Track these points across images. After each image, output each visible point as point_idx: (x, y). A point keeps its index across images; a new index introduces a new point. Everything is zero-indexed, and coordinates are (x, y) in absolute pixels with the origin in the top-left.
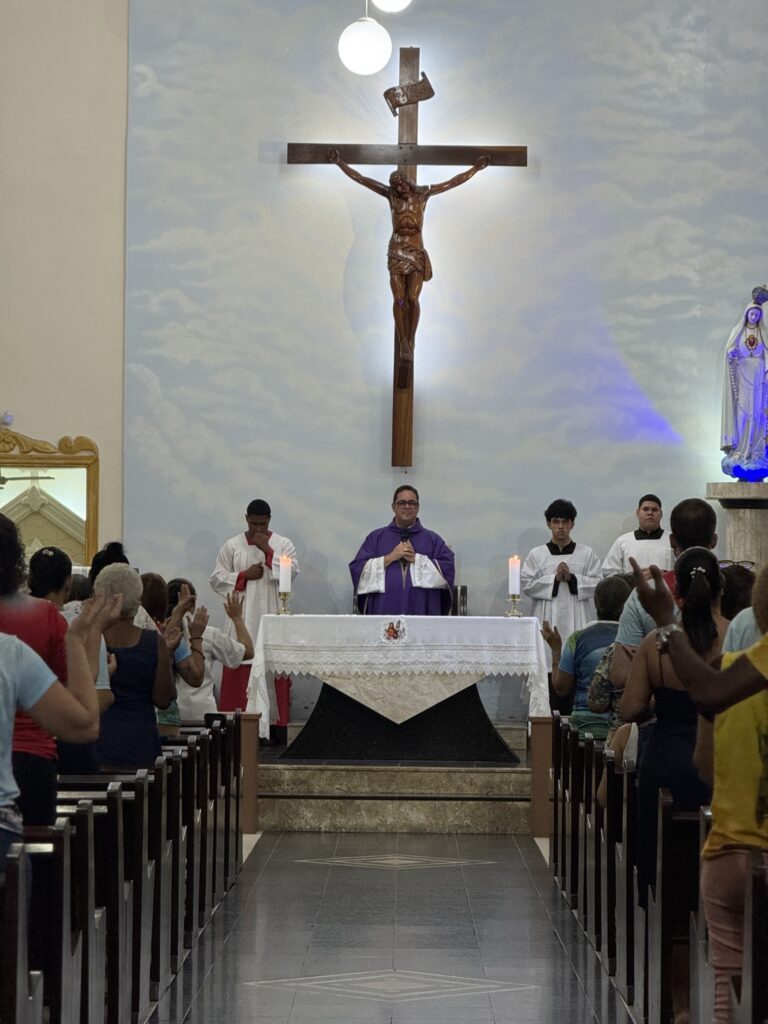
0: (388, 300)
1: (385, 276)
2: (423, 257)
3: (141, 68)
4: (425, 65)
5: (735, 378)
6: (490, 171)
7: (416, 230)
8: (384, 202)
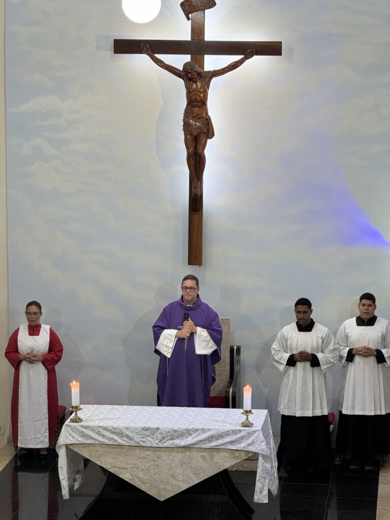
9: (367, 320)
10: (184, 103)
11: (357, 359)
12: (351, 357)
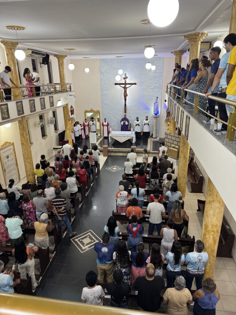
0: (124, 98)
1: (123, 96)
2: (127, 94)
3: (102, 76)
4: (127, 75)
5: (155, 105)
6: (133, 85)
7: (126, 92)
8: (123, 89)
9: (147, 120)
10: (124, 91)
11: (146, 125)
12: (145, 124)
